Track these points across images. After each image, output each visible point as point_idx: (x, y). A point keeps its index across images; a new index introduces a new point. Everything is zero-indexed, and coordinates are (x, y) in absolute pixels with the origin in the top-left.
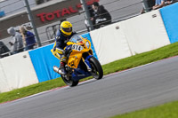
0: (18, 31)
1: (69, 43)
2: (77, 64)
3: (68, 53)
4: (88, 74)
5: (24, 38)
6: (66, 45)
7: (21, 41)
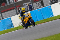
0: (27, 5)
1: (24, 15)
2: (27, 21)
3: (24, 18)
4: (31, 25)
5: (28, 7)
6: (23, 15)
7: (27, 8)
